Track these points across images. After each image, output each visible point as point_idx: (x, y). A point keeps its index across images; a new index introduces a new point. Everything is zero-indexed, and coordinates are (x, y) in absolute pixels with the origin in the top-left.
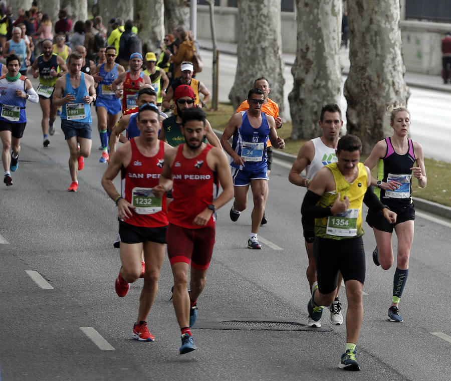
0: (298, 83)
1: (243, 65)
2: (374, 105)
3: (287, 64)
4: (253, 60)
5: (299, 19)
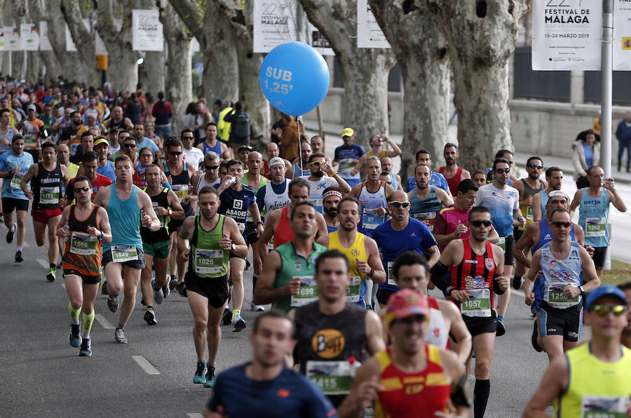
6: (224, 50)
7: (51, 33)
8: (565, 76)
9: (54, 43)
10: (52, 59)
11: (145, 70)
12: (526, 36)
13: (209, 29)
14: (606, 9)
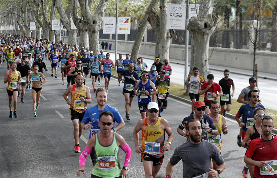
6: (47, 30)
7: (16, 26)
8: (108, 35)
9: (16, 28)
10: (16, 31)
11: (32, 33)
12: (102, 27)
13: (44, 26)
14: (116, 23)
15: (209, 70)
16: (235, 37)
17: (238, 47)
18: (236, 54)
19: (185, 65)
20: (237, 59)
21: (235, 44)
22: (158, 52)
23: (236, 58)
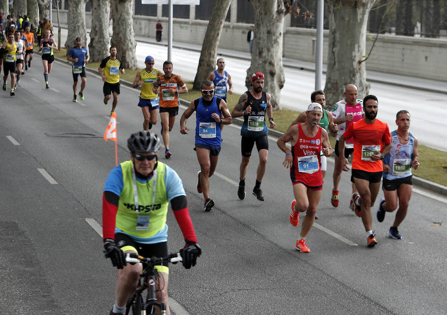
0: (92, 40)
1: (71, 33)
2: (122, 49)
3: (88, 32)
4: (74, 31)
5: (92, 14)
8: (154, 7)
15: (367, 83)
16: (424, 12)
17: (430, 33)
18: (425, 48)
19: (316, 71)
20: (429, 59)
21: (424, 28)
22: (259, 43)
23: (426, 58)
